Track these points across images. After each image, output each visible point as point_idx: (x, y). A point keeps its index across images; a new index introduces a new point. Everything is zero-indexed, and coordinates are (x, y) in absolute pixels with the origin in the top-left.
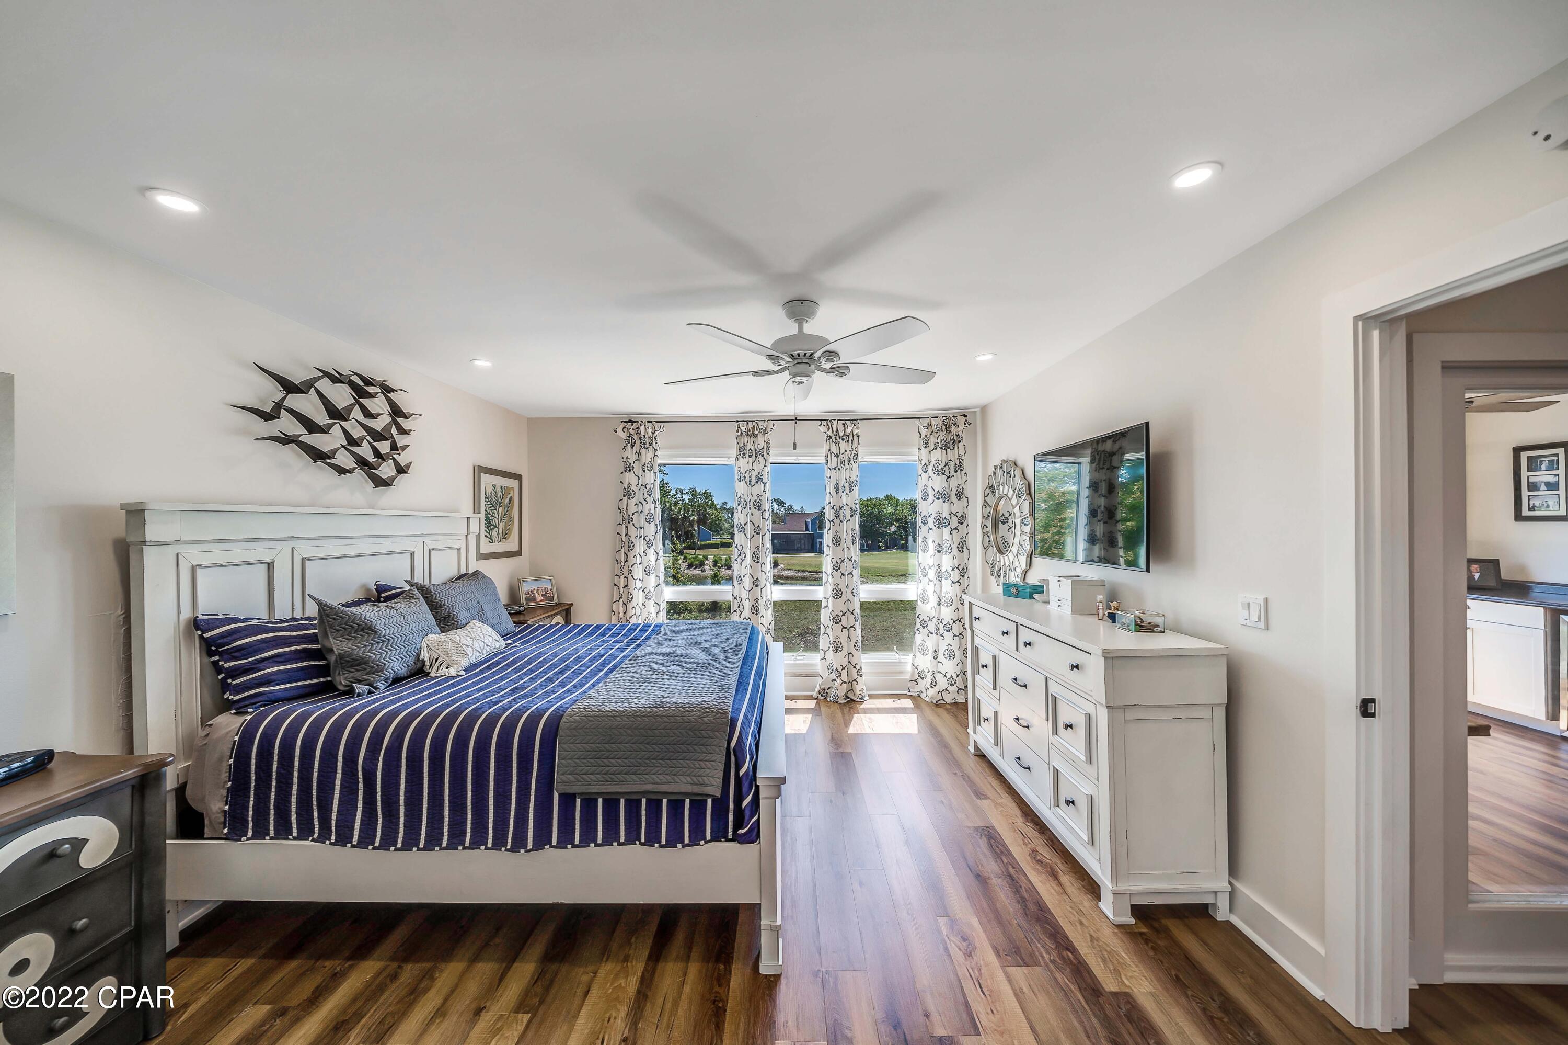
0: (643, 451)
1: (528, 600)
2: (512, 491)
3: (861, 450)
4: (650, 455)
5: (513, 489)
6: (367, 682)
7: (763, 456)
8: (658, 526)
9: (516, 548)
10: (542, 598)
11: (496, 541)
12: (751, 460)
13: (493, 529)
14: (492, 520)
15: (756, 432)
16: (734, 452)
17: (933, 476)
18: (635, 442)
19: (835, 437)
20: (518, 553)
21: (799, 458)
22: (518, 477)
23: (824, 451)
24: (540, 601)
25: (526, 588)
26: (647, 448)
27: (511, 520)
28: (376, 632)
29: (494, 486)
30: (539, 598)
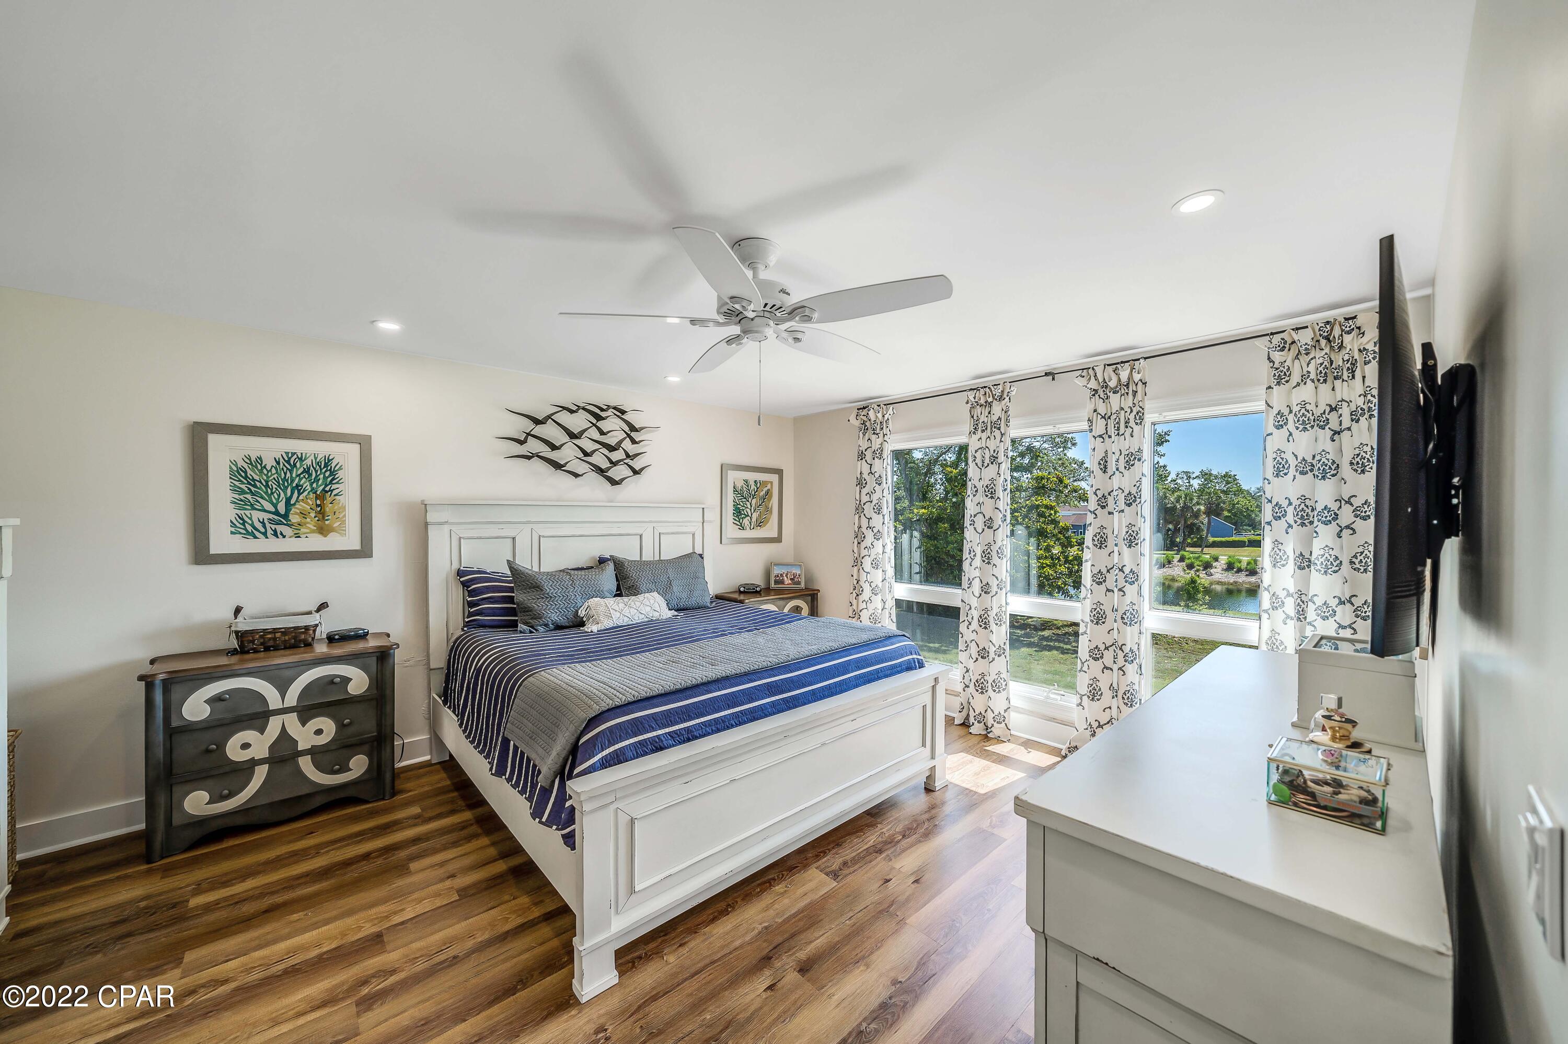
0: (874, 437)
1: (776, 582)
2: (770, 484)
3: (1148, 405)
4: (880, 440)
5: (772, 483)
6: (530, 625)
7: (999, 429)
8: (886, 517)
9: (775, 535)
10: (790, 582)
11: (748, 528)
12: (984, 436)
13: (745, 518)
14: (743, 510)
15: (990, 400)
16: (967, 426)
17: (1296, 433)
18: (867, 429)
19: (1102, 391)
20: (778, 540)
21: (1058, 426)
22: (779, 472)
23: (1087, 412)
24: (788, 584)
25: (776, 571)
26: (877, 434)
27: (768, 510)
28: (542, 590)
29: (746, 481)
30: (787, 581)
